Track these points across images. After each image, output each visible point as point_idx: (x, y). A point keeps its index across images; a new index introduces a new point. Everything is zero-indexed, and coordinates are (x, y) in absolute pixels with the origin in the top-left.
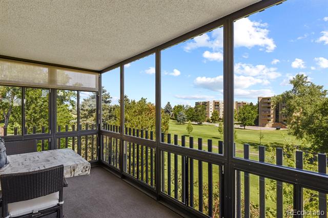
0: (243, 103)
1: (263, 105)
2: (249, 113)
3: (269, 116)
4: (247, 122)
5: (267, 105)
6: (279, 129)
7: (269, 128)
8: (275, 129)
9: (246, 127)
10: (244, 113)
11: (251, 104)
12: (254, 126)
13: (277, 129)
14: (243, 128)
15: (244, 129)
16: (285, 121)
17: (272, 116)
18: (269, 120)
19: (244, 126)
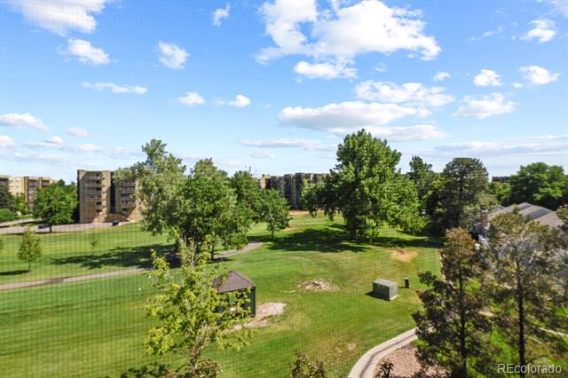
0: (43, 181)
1: (86, 185)
2: (61, 200)
3: (100, 203)
4: (57, 217)
5: (96, 185)
6: (117, 223)
7: (99, 224)
8: (111, 224)
9: (54, 228)
10: (49, 201)
11: (61, 183)
12: (71, 223)
13: (114, 224)
14: (47, 230)
15: (51, 232)
16: (124, 210)
17: (104, 203)
18: (99, 211)
19: (50, 225)
